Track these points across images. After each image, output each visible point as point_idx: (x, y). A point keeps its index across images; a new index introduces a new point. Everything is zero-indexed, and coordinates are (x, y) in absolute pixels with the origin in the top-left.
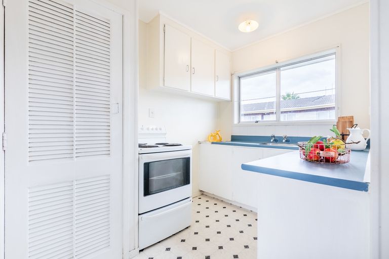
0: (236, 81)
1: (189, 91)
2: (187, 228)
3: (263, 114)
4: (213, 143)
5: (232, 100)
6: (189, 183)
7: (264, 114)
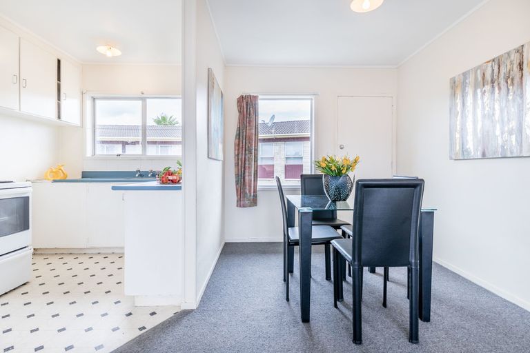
0: (88, 103)
1: (18, 111)
2: (25, 284)
3: (124, 144)
4: (55, 181)
5: (82, 126)
6: (28, 228)
7: (127, 143)
